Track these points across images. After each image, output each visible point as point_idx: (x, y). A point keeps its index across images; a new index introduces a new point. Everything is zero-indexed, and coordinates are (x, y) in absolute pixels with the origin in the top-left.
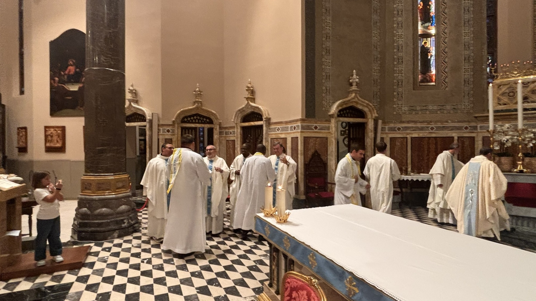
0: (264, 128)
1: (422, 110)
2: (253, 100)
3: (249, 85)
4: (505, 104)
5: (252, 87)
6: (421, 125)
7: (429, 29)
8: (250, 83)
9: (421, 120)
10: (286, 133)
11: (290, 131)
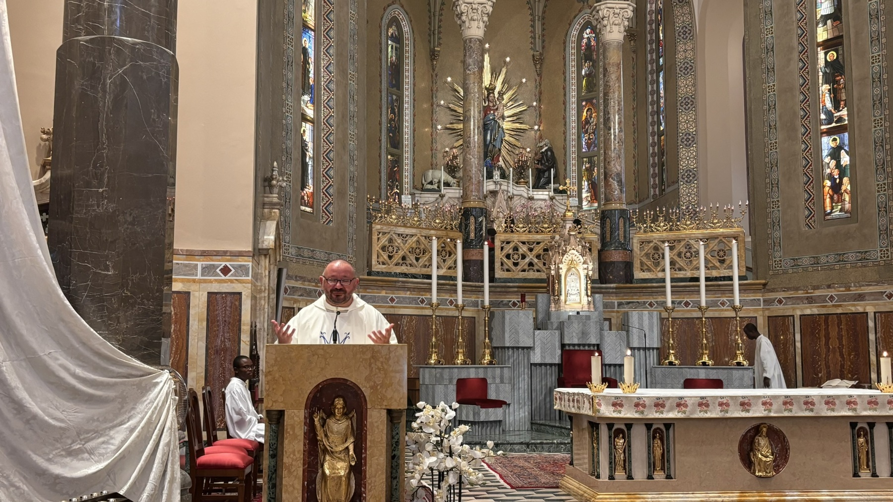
1: (310, 258)
4: (383, 264)
6: (309, 285)
7: (307, 107)
9: (310, 277)
10: (189, 281)
11: (202, 275)
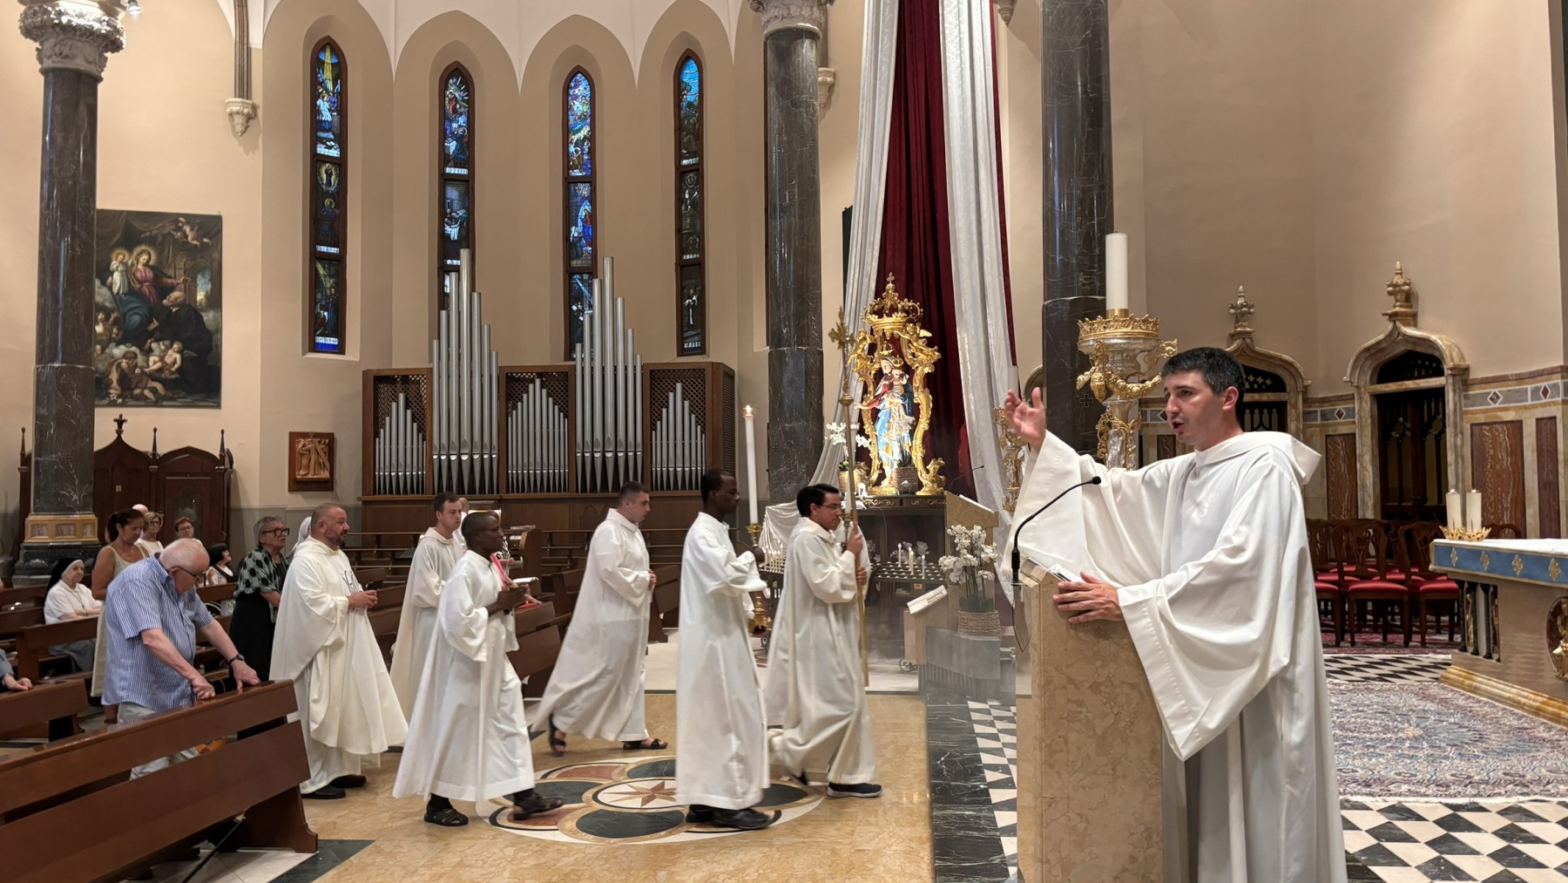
0: (1450, 396)
2: (1413, 319)
3: (1398, 280)
5: (1406, 284)
8: (1401, 274)
10: (1520, 408)
11: (1532, 400)
